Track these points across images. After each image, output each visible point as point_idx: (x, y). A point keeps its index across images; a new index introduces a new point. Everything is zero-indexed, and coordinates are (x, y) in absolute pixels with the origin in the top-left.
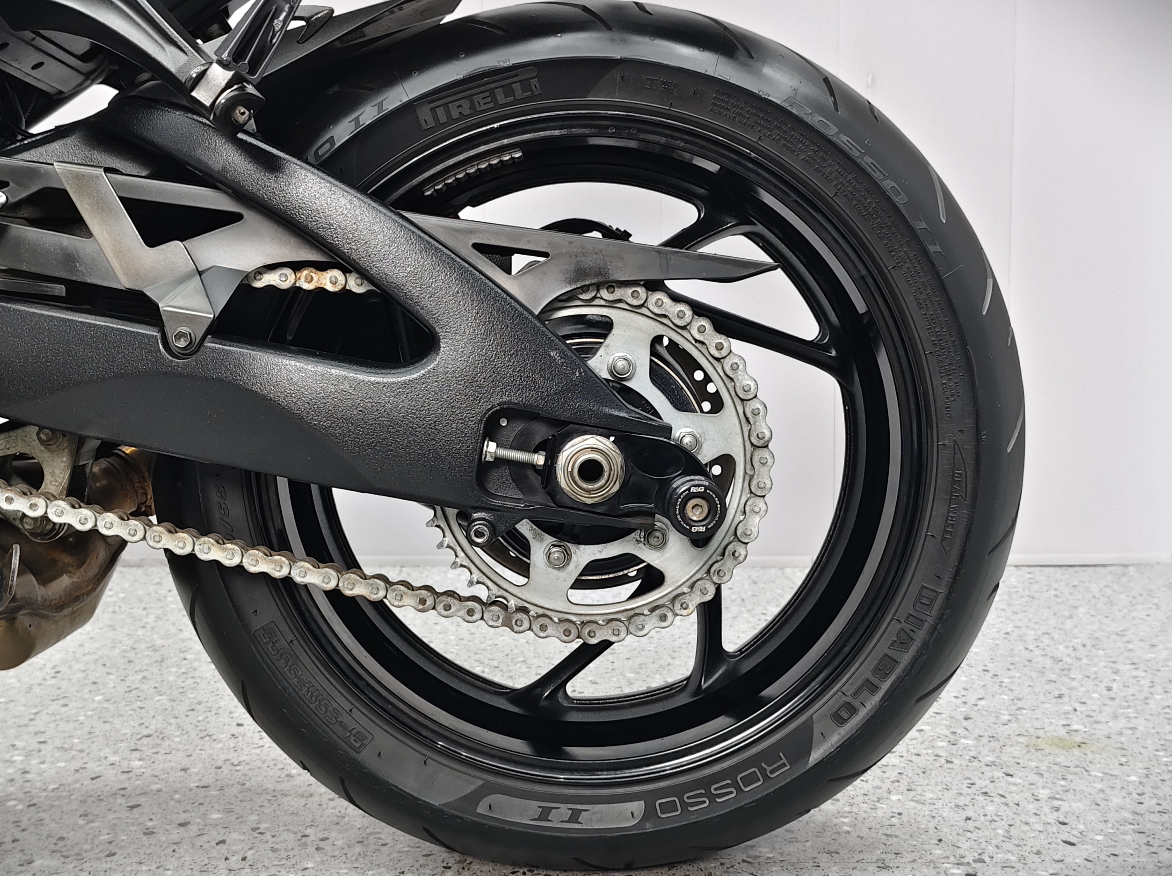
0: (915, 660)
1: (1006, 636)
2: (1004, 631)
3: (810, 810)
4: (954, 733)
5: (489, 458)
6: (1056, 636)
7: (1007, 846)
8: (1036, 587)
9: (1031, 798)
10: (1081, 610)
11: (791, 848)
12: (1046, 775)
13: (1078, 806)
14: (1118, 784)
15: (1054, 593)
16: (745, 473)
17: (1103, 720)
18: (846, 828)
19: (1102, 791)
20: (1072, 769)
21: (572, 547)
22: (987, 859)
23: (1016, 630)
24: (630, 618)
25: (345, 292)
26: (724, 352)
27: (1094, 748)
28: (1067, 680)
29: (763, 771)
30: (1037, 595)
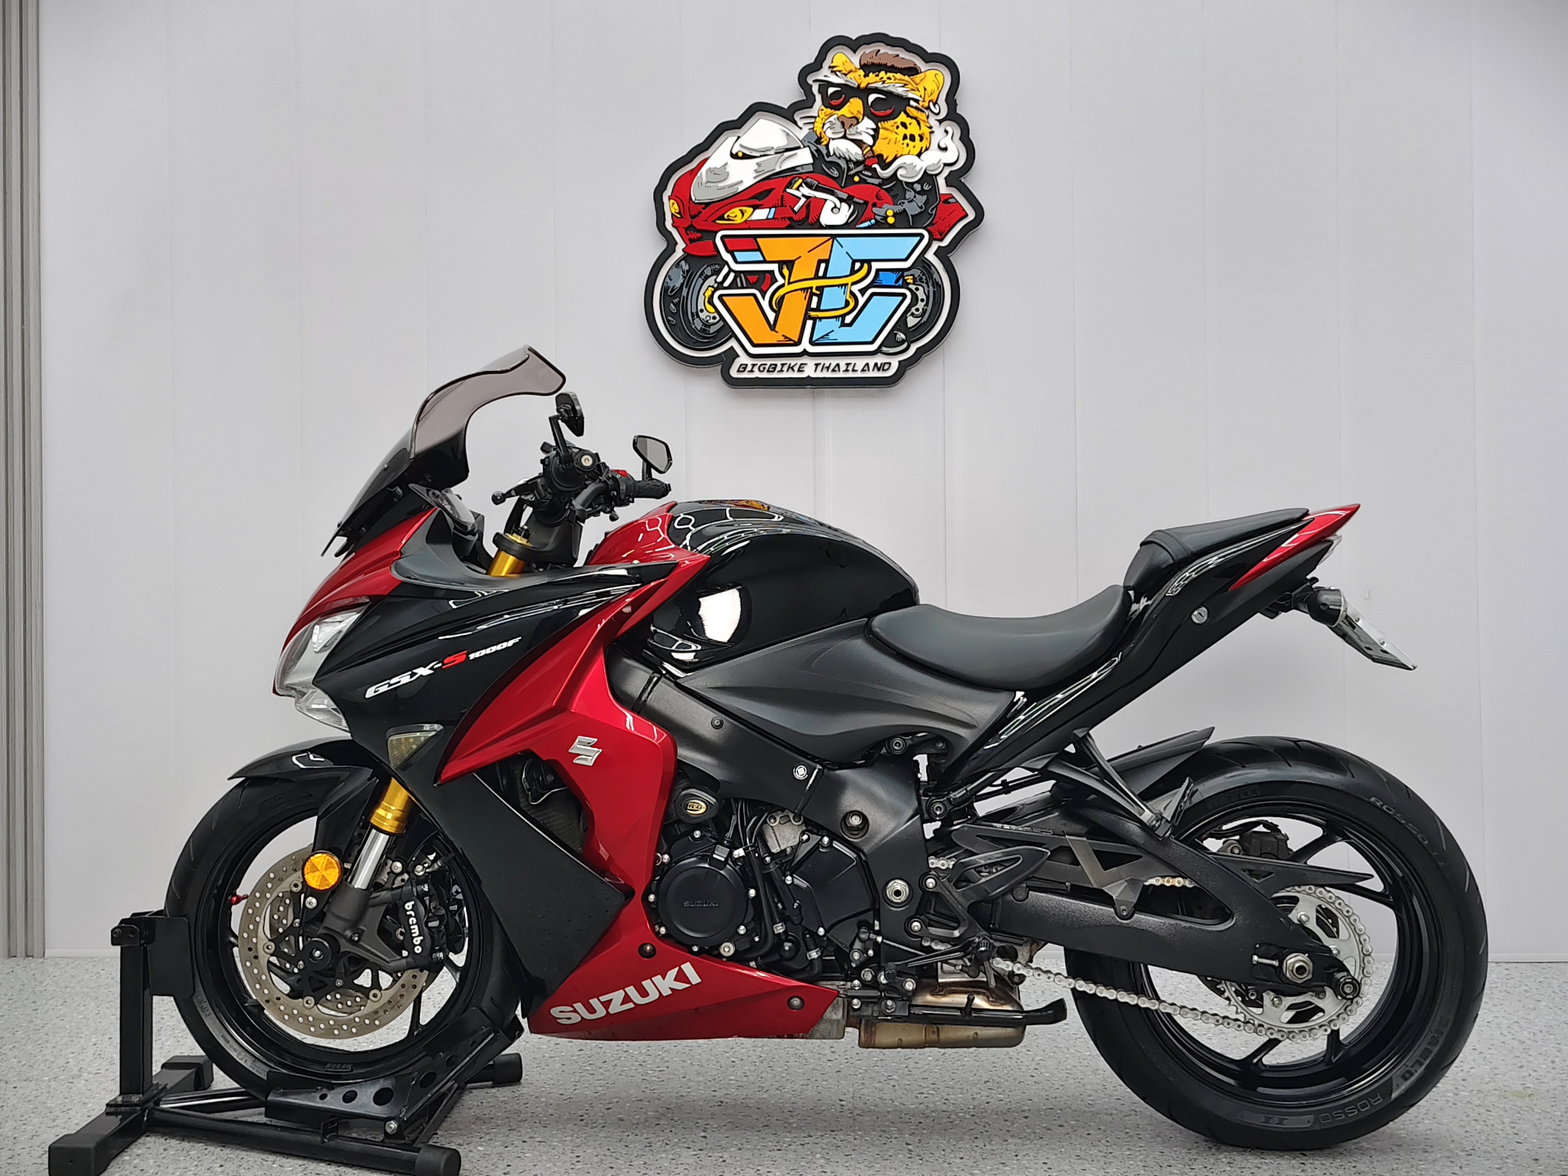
0: (1440, 1050)
1: (1488, 1024)
2: (1486, 1021)
3: (1388, 1123)
4: (1456, 1088)
5: (1254, 963)
6: (1522, 1024)
7: (1487, 1143)
8: (1512, 982)
9: (1500, 1122)
10: (1543, 1003)
11: (1378, 1143)
12: (1509, 1111)
13: (1525, 1126)
14: (1549, 1116)
15: (1525, 988)
16: (1360, 966)
17: (1546, 1081)
18: (1404, 1135)
19: (1539, 1119)
20: (1524, 1108)
21: (1283, 998)
22: (1477, 1149)
23: (1495, 1019)
24: (1310, 1030)
25: (1184, 887)
26: (1350, 914)
27: (1538, 1097)
28: (1526, 1056)
29: (1370, 1102)
30: (1511, 991)
